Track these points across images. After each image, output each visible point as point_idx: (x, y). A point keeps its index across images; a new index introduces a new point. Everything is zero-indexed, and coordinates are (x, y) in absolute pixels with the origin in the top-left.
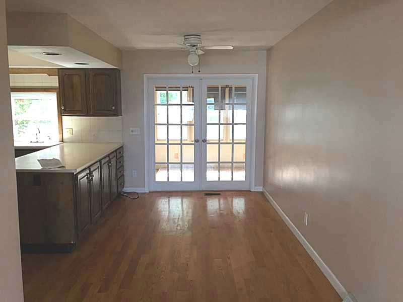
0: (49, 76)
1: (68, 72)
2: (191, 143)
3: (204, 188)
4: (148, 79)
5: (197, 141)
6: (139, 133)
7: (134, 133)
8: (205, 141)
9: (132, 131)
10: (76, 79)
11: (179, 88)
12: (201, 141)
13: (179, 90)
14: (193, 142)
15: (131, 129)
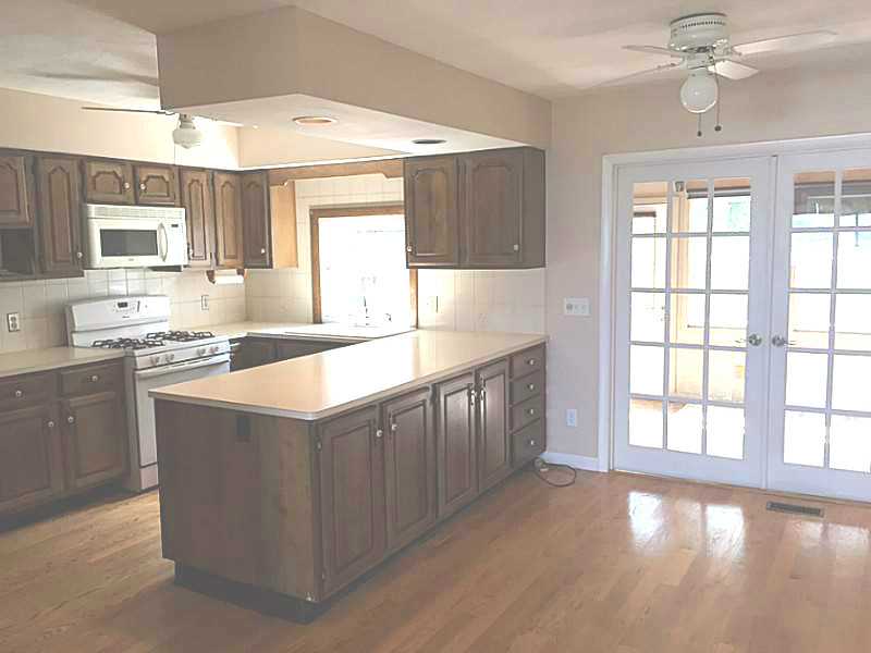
0: (387, 177)
1: (421, 166)
2: (737, 345)
3: (773, 481)
4: (616, 168)
5: (753, 340)
6: (587, 313)
7: (573, 312)
8: (780, 342)
9: (570, 307)
10: (438, 181)
11: (706, 190)
12: (766, 342)
13: (705, 197)
14: (744, 345)
15: (566, 302)
